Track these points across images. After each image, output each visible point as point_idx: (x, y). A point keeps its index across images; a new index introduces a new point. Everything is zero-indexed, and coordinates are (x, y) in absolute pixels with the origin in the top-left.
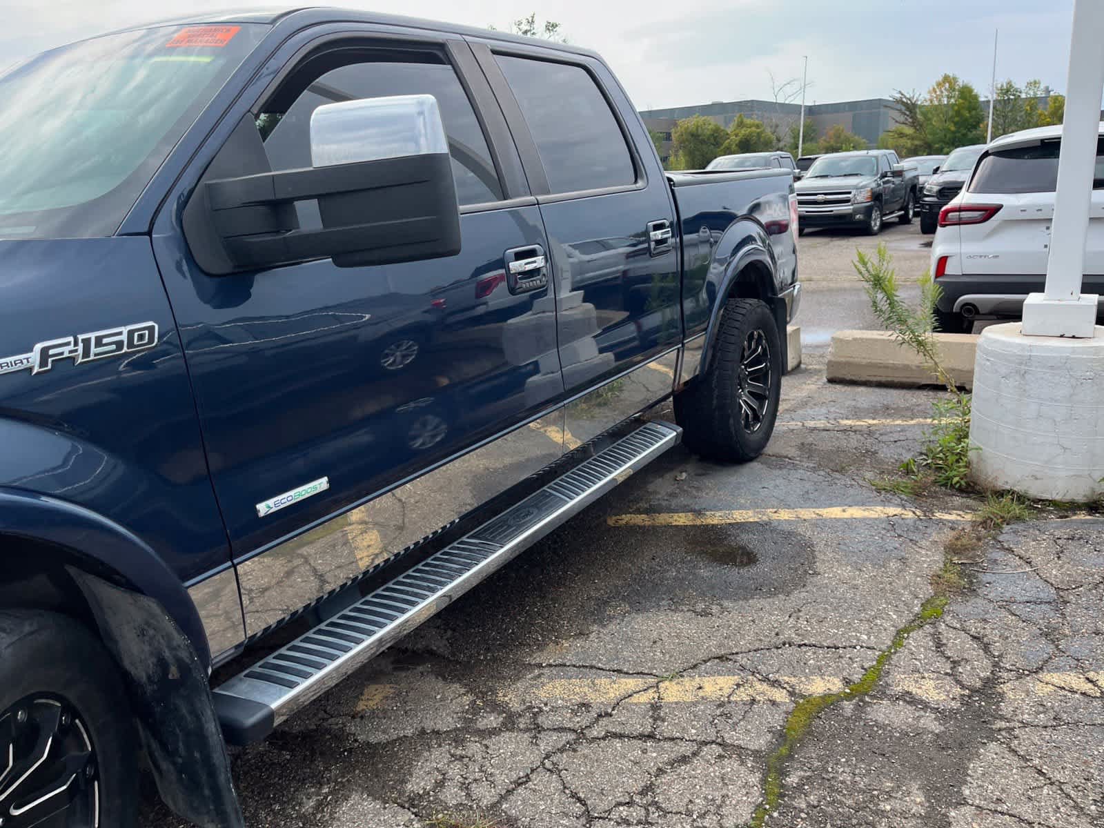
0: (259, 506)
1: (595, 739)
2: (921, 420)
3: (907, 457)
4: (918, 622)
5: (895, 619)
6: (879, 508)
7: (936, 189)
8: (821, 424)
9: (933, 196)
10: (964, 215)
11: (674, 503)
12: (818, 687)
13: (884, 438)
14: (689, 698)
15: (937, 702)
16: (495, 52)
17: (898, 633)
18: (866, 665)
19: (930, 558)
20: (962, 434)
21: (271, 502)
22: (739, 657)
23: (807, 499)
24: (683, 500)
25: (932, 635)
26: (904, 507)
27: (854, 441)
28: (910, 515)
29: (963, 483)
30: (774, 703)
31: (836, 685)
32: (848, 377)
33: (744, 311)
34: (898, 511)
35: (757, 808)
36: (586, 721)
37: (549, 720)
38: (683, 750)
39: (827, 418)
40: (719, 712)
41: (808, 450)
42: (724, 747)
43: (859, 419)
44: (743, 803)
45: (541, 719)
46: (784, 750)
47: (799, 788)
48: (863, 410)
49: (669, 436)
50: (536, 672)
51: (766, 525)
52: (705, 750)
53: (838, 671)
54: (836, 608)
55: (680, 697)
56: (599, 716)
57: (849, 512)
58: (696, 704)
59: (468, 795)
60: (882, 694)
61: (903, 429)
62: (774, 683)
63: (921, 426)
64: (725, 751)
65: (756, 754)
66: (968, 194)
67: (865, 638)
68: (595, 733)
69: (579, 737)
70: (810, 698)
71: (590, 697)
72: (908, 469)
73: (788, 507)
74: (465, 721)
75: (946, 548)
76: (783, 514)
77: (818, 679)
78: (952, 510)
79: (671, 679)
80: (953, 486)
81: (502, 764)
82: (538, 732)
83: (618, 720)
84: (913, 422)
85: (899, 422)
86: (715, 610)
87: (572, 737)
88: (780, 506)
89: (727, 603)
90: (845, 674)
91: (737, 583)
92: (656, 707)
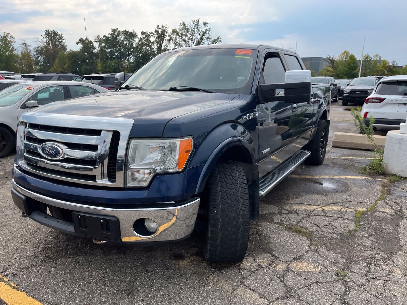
0: (263, 152)
2: (365, 158)
3: (363, 167)
4: (380, 199)
5: (374, 199)
6: (361, 177)
7: (348, 91)
8: (336, 157)
9: (347, 94)
10: (374, 100)
11: (304, 173)
12: (361, 209)
13: (356, 162)
14: (331, 210)
15: (390, 213)
16: (285, 54)
17: (376, 201)
18: (371, 206)
19: (378, 188)
20: (381, 161)
21: (264, 151)
22: (339, 203)
23: (340, 174)
24: (306, 173)
25: (385, 201)
26: (368, 177)
27: (347, 162)
28: (370, 179)
30: (351, 211)
31: (365, 209)
32: (339, 146)
33: (322, 123)
34: (366, 178)
35: (356, 227)
36: (308, 213)
37: (299, 212)
38: (334, 218)
39: (337, 156)
40: (339, 212)
41: (334, 163)
42: (343, 218)
43: (346, 157)
44: (352, 226)
45: (297, 212)
46: (357, 219)
47: (364, 225)
48: (346, 154)
49: (309, 153)
50: (290, 204)
51: (332, 179)
52: (339, 218)
53: (364, 207)
54: (359, 196)
55: (329, 210)
56: (311, 212)
57: (353, 177)
58: (333, 211)
59: (289, 223)
60: (376, 211)
61: (360, 160)
62: (350, 208)
63: (365, 159)
64: (344, 219)
65: (351, 219)
66: (375, 94)
67: (368, 201)
68: (312, 215)
69: (308, 215)
70: (359, 211)
71: (307, 209)
72: (365, 169)
73: (336, 175)
74: (279, 211)
75: (382, 186)
76: (336, 177)
77: (360, 208)
78: (380, 178)
79: (324, 206)
80: (379, 173)
81: (294, 219)
82: (298, 214)
83: (316, 213)
84: (362, 158)
85: (358, 158)
86: (328, 195)
87: (306, 215)
88: (334, 175)
89: (330, 194)
90: (366, 207)
91: (331, 190)
92: (324, 211)
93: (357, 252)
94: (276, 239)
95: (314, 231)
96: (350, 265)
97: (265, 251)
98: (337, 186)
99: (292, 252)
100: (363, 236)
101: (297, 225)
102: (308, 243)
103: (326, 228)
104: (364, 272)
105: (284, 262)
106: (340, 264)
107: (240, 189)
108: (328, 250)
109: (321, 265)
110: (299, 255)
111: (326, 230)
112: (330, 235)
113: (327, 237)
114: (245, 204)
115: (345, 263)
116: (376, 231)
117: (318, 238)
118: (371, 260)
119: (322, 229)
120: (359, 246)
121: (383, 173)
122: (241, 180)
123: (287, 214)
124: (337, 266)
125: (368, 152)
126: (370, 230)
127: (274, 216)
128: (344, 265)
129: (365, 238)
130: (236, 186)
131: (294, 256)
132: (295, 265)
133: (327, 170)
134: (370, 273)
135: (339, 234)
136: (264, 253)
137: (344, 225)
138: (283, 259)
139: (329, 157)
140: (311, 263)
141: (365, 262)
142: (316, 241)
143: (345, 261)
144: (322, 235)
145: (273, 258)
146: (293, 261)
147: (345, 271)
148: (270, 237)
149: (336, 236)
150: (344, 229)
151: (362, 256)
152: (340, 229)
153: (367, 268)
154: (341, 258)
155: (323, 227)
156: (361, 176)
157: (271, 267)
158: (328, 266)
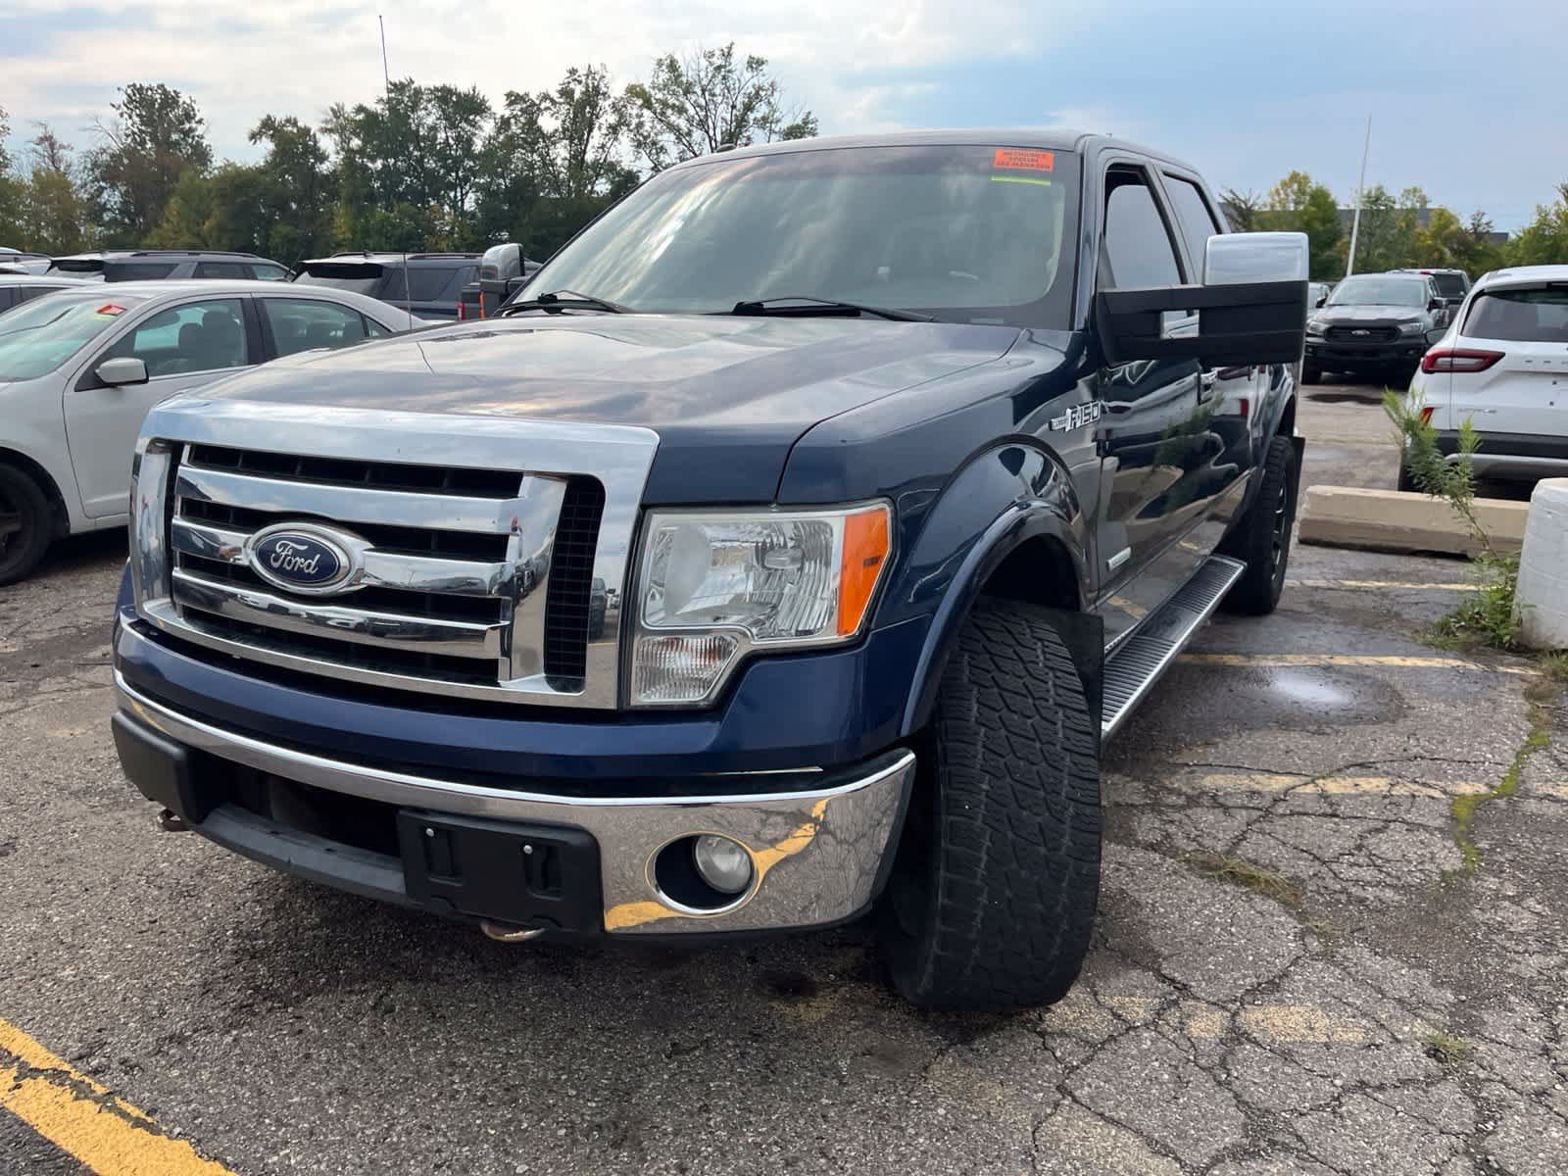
0: (1110, 561)
1: (1283, 815)
2: (1433, 585)
3: (1436, 619)
4: (1530, 748)
5: (1508, 749)
6: (1439, 660)
7: (1323, 327)
8: (1322, 583)
9: (1320, 337)
10: (1457, 361)
12: (1466, 789)
13: (1404, 600)
14: (1353, 791)
17: (1518, 753)
18: (1502, 775)
19: (1514, 703)
21: (1113, 559)
22: (1378, 765)
23: (1352, 648)
25: (1550, 757)
26: (1462, 660)
27: (1369, 602)
28: (1474, 667)
29: (1513, 641)
30: (1433, 798)
31: (1483, 789)
32: (1327, 538)
34: (1459, 663)
35: (1464, 860)
36: (1266, 802)
37: (1229, 803)
38: (1372, 824)
39: (1325, 578)
40: (1387, 801)
41: (1320, 608)
42: (1408, 824)
43: (1364, 580)
44: (1450, 858)
45: (1221, 800)
46: (1462, 828)
47: (1492, 850)
48: (1359, 572)
49: (1239, 568)
50: (1187, 769)
51: (1328, 669)
52: (1392, 825)
53: (1479, 780)
54: (1451, 734)
55: (1342, 790)
56: (1275, 800)
57: (1410, 662)
58: (1361, 795)
59: (1200, 845)
60: (1527, 795)
61: (1418, 592)
62: (1424, 784)
63: (1439, 590)
64: (1412, 827)
65: (1440, 830)
66: (1460, 338)
67: (1490, 756)
68: (1281, 811)
69: (1267, 813)
70: (1463, 796)
71: (1257, 787)
72: (1444, 629)
73: (1341, 654)
74: (1150, 799)
75: (1524, 694)
76: (1341, 661)
77: (1463, 784)
78: (1510, 665)
79: (1324, 778)
80: (1501, 646)
81: (1212, 826)
82: (1226, 809)
83: (1295, 804)
84: (1425, 586)
85: (1408, 586)
86: (1328, 731)
87: (1261, 813)
88: (1332, 653)
89: (1335, 727)
90: (1486, 780)
91: (1332, 713)
92: (1324, 796)
93: (1489, 960)
94: (1162, 910)
95: (1306, 877)
96: (1474, 1013)
97: (1129, 961)
98: (1355, 696)
99: (1237, 961)
100: (1498, 896)
101: (1229, 853)
102: (1292, 925)
103: (1351, 865)
104: (1537, 1040)
105: (1214, 1004)
106: (1435, 1010)
107: (1060, 714)
108: (1376, 953)
109: (1364, 1015)
110: (1266, 976)
111: (1353, 873)
112: (1370, 893)
113: (1362, 901)
114: (1086, 775)
115: (1454, 1005)
116: (1542, 875)
117: (1328, 904)
118: (1550, 989)
119: (1334, 866)
120: (1494, 937)
121: (1519, 645)
122: (1057, 677)
123: (1183, 807)
124: (1428, 1020)
125: (1439, 561)
126: (1519, 869)
127: (1134, 815)
128: (1451, 1015)
129: (1506, 903)
130: (1044, 703)
131: (1248, 980)
132: (1261, 1017)
133: (1303, 635)
134: (1558, 1042)
135: (1406, 888)
136: (1128, 967)
137: (1415, 853)
138: (1210, 994)
139: (1298, 583)
140: (1324, 1006)
141: (1530, 998)
142: (1321, 917)
143: (1451, 997)
144: (1341, 892)
145: (1166, 988)
146: (1248, 998)
147: (1461, 1036)
148: (1137, 904)
149: (1397, 898)
150: (1420, 867)
151: (1511, 976)
152: (1406, 869)
153: (1543, 1025)
154: (1434, 985)
155: (1337, 859)
156: (1438, 655)
157: (1168, 1024)
158: (1391, 1017)
